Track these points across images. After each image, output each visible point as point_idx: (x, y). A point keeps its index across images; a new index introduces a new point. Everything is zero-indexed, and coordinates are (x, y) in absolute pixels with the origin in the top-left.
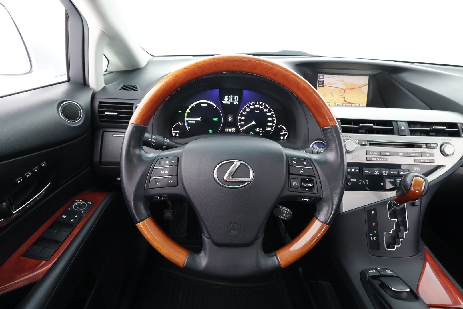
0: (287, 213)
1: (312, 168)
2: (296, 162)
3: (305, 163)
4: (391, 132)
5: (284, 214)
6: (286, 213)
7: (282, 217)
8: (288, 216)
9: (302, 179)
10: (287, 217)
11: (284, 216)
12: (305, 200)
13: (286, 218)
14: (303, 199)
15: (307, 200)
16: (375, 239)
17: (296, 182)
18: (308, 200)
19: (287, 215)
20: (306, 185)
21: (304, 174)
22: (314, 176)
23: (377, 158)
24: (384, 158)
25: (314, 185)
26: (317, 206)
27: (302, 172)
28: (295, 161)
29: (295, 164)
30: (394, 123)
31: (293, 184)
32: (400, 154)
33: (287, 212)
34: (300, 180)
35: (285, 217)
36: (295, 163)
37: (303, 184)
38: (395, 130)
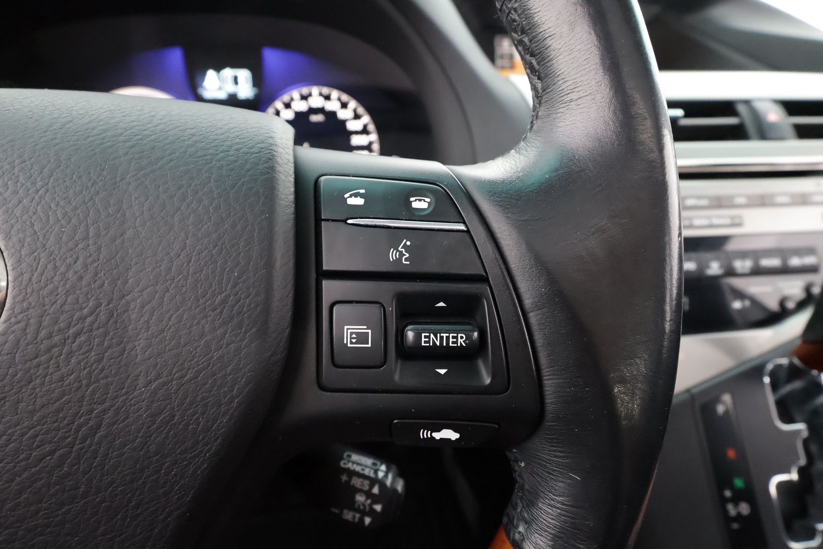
0: (376, 490)
1: (462, 227)
2: (362, 196)
3: (420, 204)
4: (737, 133)
5: (360, 498)
6: (369, 494)
7: (348, 515)
8: (378, 508)
9: (402, 299)
10: (372, 513)
11: (357, 510)
12: (437, 436)
13: (367, 520)
14: (424, 434)
15: (449, 434)
16: (744, 508)
17: (362, 329)
18: (457, 436)
19: (375, 499)
20: (429, 339)
21: (414, 270)
22: (484, 279)
23: (709, 217)
24: (732, 218)
25: (482, 334)
26: (516, 461)
27: (401, 255)
28: (356, 195)
29: (356, 212)
30: (741, 109)
31: (347, 340)
32: (780, 199)
33: (372, 487)
34: (391, 309)
35: (364, 513)
36: (360, 201)
37: (410, 335)
38: (750, 127)
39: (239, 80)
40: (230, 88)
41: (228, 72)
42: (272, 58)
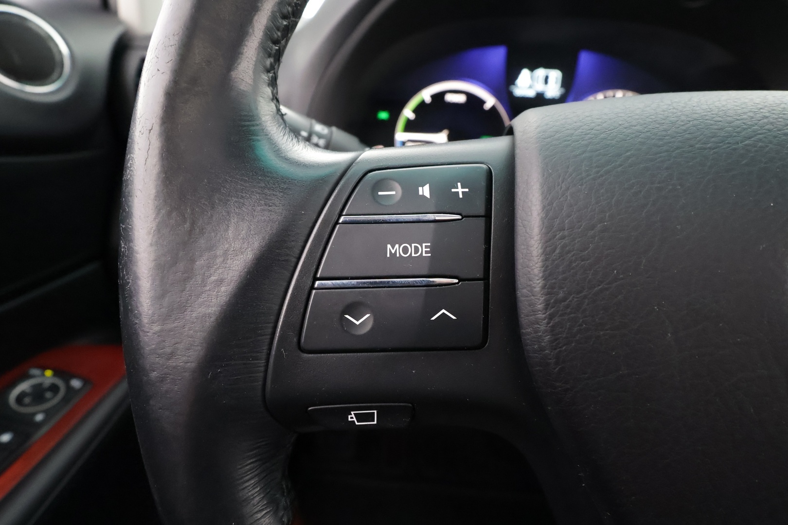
39: (550, 80)
40: (540, 87)
41: (541, 72)
42: (586, 61)
